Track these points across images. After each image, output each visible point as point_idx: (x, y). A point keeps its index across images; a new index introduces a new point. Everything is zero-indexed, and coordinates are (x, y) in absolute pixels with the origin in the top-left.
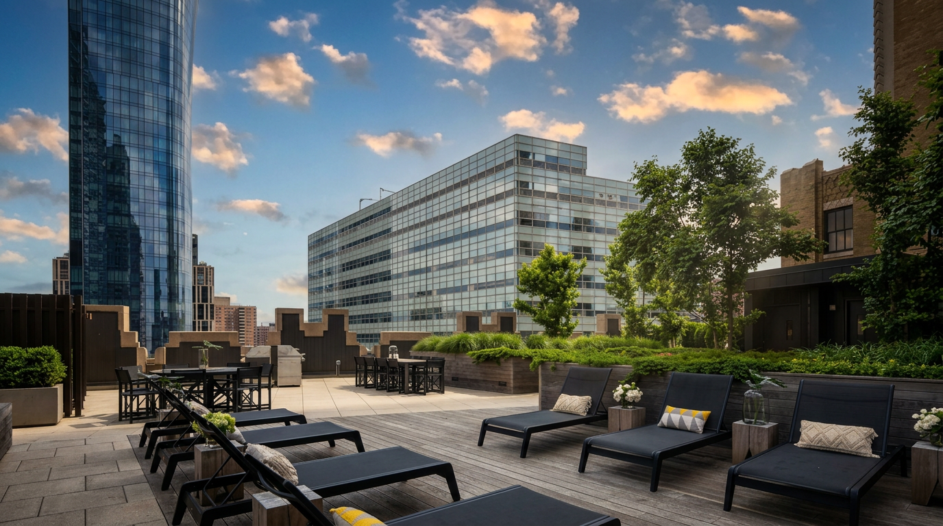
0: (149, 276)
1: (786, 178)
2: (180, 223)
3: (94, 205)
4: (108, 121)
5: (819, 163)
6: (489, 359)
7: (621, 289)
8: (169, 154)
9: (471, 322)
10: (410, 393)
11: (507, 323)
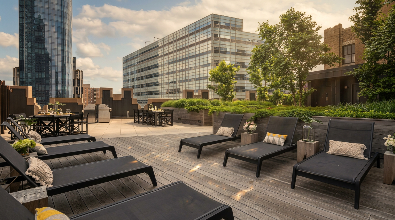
0: (53, 75)
1: (326, 32)
2: (67, 52)
3: (29, 44)
4: (36, 9)
5: (340, 25)
6: (194, 110)
7: (256, 80)
8: (62, 23)
9: (189, 94)
10: (158, 125)
11: (205, 94)
